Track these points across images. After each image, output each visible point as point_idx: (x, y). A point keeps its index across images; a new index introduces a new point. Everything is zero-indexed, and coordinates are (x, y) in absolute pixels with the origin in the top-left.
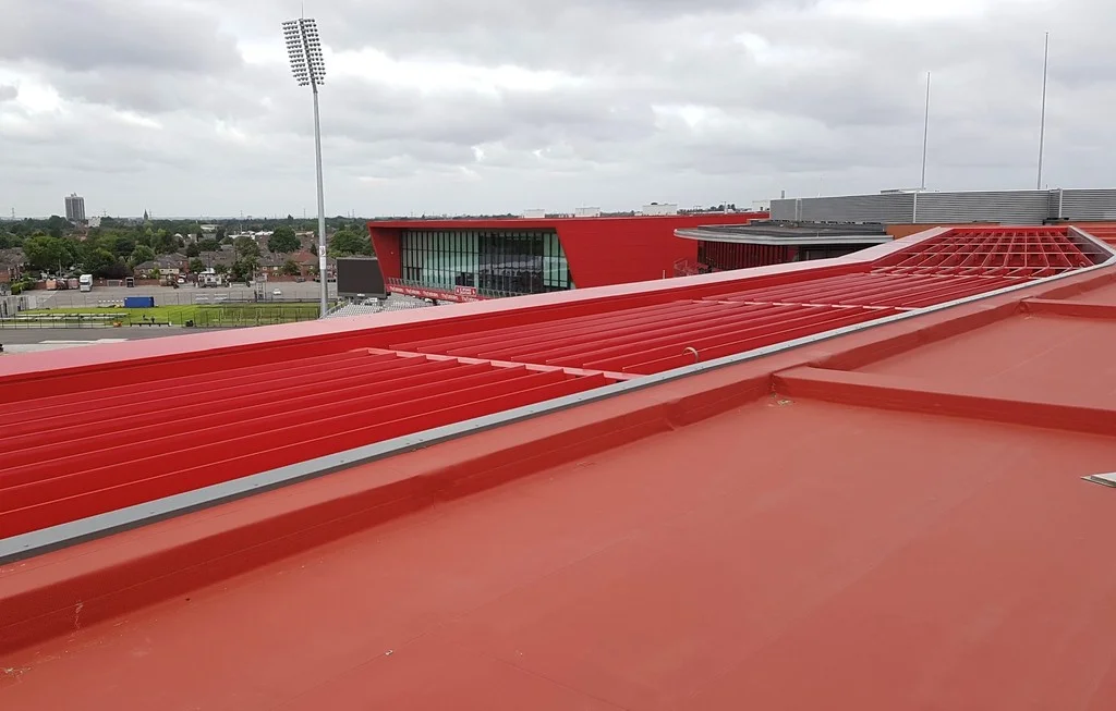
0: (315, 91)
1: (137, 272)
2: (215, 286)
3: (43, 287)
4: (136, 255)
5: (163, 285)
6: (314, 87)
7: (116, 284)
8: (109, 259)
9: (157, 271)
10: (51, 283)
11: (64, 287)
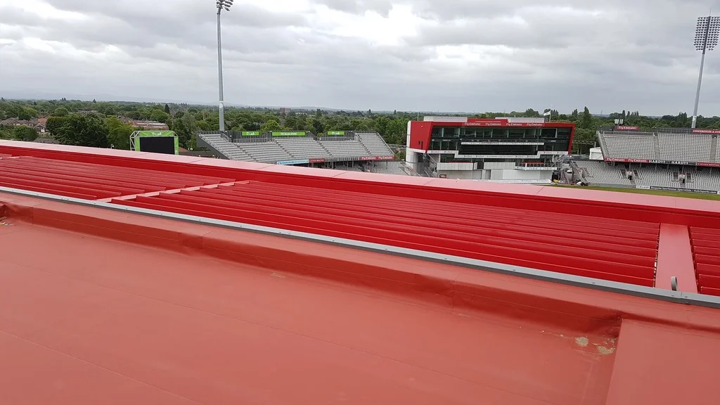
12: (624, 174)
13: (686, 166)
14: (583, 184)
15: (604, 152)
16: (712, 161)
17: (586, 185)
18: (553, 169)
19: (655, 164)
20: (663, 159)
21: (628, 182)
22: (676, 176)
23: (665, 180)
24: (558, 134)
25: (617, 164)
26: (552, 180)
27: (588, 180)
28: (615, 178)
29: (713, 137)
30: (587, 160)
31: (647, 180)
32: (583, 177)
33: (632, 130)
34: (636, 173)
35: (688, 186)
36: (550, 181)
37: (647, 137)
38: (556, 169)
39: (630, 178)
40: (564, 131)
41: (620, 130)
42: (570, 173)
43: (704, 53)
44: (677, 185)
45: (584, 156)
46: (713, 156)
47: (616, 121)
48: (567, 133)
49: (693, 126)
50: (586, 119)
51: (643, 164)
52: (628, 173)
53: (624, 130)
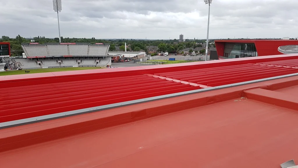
0: (209, 5)
1: (178, 52)
2: (194, 56)
3: (158, 55)
4: (179, 48)
5: (183, 55)
6: (209, 4)
7: (173, 55)
8: (173, 49)
9: (183, 52)
10: (160, 54)
11: (162, 55)
12: (37, 63)
13: (60, 57)
14: (19, 69)
15: (26, 54)
16: (69, 55)
17: (21, 69)
18: (4, 64)
19: (48, 58)
20: (51, 55)
21: (39, 66)
22: (57, 62)
23: (53, 64)
24: (2, 47)
25: (33, 59)
26: (5, 69)
27: (22, 67)
28: (33, 65)
29: (68, 46)
30: (22, 58)
31: (46, 65)
32: (19, 66)
33: (37, 44)
34: (42, 62)
35: (62, 65)
36: (3, 70)
37: (43, 47)
38: (5, 64)
39: (40, 64)
40: (5, 46)
41: (32, 44)
42: (13, 65)
43: (58, 13)
44: (58, 65)
45: (21, 57)
46: (69, 53)
47: (32, 41)
48: (7, 47)
49: (60, 42)
50: (20, 40)
51: (44, 58)
52: (39, 62)
53: (33, 44)
